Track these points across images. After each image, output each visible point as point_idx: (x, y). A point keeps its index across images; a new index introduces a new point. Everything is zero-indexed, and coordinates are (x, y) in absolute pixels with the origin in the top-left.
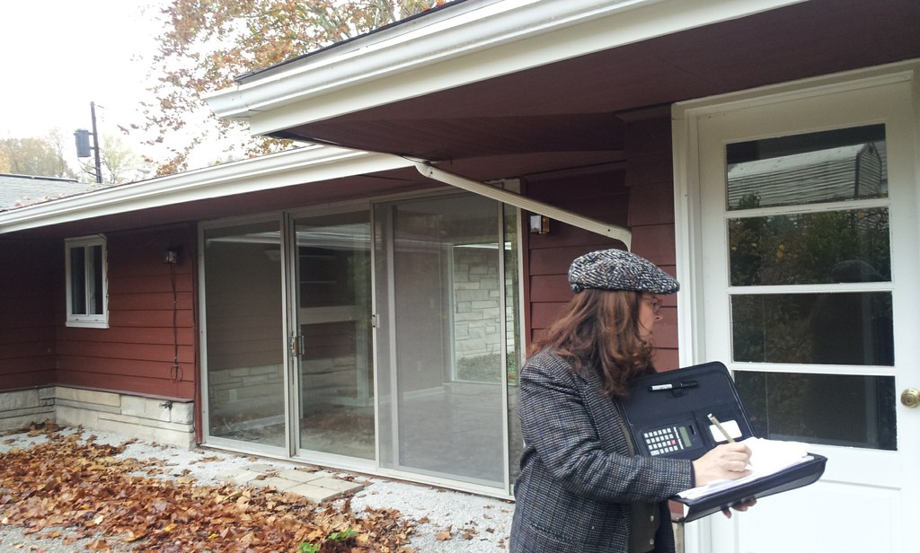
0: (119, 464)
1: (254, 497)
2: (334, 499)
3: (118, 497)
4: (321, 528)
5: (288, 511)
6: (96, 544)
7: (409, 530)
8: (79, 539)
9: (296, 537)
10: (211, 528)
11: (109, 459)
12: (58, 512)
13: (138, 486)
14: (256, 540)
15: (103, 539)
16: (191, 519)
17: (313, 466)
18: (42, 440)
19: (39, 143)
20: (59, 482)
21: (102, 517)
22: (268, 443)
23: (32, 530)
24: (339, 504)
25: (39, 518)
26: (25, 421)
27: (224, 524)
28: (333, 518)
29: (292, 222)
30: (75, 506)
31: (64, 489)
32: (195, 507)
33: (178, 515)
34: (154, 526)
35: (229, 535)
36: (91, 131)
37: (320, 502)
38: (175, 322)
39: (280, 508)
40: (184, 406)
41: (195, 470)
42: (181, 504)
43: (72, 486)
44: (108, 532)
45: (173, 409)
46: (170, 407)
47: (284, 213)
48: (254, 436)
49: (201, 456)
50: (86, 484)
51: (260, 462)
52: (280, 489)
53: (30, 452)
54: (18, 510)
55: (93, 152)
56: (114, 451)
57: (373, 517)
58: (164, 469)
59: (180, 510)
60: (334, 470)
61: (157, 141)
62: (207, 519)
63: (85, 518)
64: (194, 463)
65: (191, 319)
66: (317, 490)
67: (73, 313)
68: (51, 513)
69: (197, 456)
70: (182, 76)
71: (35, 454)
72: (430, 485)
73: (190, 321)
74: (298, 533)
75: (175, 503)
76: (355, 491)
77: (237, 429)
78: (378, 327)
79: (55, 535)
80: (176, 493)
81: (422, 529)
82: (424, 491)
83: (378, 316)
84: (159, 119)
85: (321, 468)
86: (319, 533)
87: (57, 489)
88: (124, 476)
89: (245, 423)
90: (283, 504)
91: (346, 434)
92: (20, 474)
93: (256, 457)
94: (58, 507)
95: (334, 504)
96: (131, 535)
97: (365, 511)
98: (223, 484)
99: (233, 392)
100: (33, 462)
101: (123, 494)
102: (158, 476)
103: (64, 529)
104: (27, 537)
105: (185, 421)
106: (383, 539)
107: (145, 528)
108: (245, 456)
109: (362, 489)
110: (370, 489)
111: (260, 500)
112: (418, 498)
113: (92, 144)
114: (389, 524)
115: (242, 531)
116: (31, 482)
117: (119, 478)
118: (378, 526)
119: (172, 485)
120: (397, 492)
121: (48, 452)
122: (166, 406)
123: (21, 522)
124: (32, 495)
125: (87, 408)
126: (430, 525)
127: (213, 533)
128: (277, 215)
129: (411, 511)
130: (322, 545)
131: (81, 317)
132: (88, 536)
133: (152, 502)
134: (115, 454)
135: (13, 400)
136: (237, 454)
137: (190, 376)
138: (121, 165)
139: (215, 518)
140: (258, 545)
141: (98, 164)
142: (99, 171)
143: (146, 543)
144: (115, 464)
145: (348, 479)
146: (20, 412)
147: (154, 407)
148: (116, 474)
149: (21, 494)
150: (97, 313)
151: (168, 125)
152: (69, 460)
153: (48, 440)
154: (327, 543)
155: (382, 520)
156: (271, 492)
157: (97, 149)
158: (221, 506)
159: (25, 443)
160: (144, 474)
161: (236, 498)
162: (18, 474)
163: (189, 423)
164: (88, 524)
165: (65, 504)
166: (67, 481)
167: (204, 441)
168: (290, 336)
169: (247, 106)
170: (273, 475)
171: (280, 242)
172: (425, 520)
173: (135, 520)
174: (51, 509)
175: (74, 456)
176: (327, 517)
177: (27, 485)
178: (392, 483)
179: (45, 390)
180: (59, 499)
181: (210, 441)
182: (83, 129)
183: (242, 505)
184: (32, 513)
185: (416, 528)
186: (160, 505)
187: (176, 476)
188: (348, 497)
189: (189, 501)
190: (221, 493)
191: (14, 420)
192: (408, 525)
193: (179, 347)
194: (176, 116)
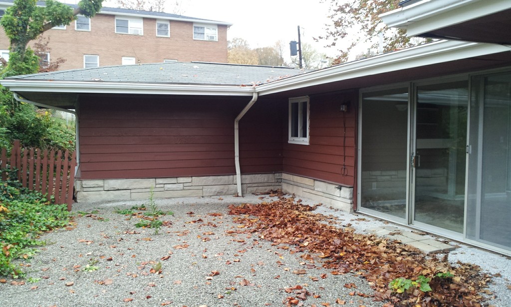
0: (314, 216)
1: (388, 244)
2: (436, 252)
3: (315, 233)
4: (430, 268)
5: (409, 255)
6: (306, 256)
7: (488, 279)
8: (297, 252)
9: (415, 271)
10: (365, 258)
11: (309, 213)
12: (286, 236)
13: (325, 229)
14: (391, 269)
15: (309, 254)
16: (354, 251)
17: (422, 231)
18: (276, 199)
19: (271, 49)
20: (286, 221)
21: (308, 243)
22: (394, 215)
23: (275, 244)
24: (441, 256)
25: (278, 238)
26: (268, 189)
27: (372, 256)
28: (437, 264)
29: (415, 88)
30: (294, 235)
31: (288, 225)
32: (355, 245)
33: (347, 248)
34: (334, 251)
35: (375, 263)
36: (297, 41)
37: (428, 253)
38: (344, 144)
39: (404, 253)
40: (348, 189)
41: (354, 224)
42: (347, 242)
43: (292, 224)
44: (311, 251)
45: (342, 190)
46: (340, 189)
47: (411, 83)
48: (385, 210)
49: (356, 217)
50: (299, 224)
51: (390, 225)
52: (404, 242)
53: (271, 204)
54: (268, 233)
55: (298, 52)
56: (311, 209)
57: (462, 267)
58: (337, 221)
59: (348, 245)
60: (435, 236)
61: (332, 45)
62: (363, 252)
63: (299, 241)
64: (353, 220)
65: (354, 143)
66: (427, 246)
67: (292, 136)
68: (283, 237)
69: (354, 217)
70: (346, 8)
71: (274, 206)
72: (501, 254)
73: (353, 144)
74: (416, 269)
75: (345, 241)
76: (450, 250)
77: (375, 205)
78: (470, 153)
79: (286, 248)
80: (345, 236)
81: (497, 280)
82: (496, 257)
83: (471, 146)
84: (334, 33)
85: (428, 234)
86: (429, 271)
87: (286, 225)
88: (317, 222)
89: (380, 202)
90: (405, 251)
91: (441, 215)
92: (268, 215)
93: (388, 222)
94: (286, 234)
95: (437, 256)
96: (323, 255)
97: (457, 263)
98: (370, 234)
99: (374, 184)
100: (273, 210)
101: (317, 232)
102: (334, 225)
103: (290, 246)
104: (273, 247)
105: (348, 197)
106: (470, 281)
107: (329, 252)
108: (381, 220)
109: (454, 249)
110: (460, 250)
111: (392, 246)
112: (492, 261)
113: (298, 49)
114: (473, 273)
115: (382, 263)
116: (273, 220)
117: (315, 223)
118: (467, 274)
119: (342, 231)
120: (477, 254)
121: (280, 206)
122: (338, 189)
123: (269, 239)
124: (274, 226)
125: (297, 185)
126: (502, 279)
127: (366, 261)
128: (406, 84)
129: (488, 268)
130: (432, 279)
131: (296, 139)
132: (301, 251)
133: (332, 238)
134: (311, 210)
135: (263, 178)
136: (376, 219)
137: (352, 173)
138: (311, 59)
139: (367, 253)
140: (392, 272)
141: (301, 59)
142: (301, 62)
143: (331, 260)
144: (312, 216)
145: (445, 242)
146: (266, 184)
147: (332, 188)
148: (313, 221)
149: (268, 225)
150: (304, 137)
151: (339, 35)
152: (289, 211)
153: (279, 199)
154: (435, 278)
155: (469, 270)
156: (398, 243)
157: (300, 50)
158: (370, 247)
159: (269, 200)
160: (327, 223)
161: (378, 243)
162: (266, 215)
163: (350, 199)
164: (301, 245)
165: (289, 233)
166: (290, 221)
167: (358, 209)
168: (411, 155)
169: (407, 19)
170: (399, 234)
171: (408, 100)
172: (498, 275)
173: (324, 247)
174: (283, 234)
175: (292, 209)
176: (433, 263)
177: (271, 220)
178: (474, 249)
179: (277, 174)
180: (287, 230)
181: (361, 209)
182: (293, 40)
183: (381, 247)
184: (274, 235)
185: (492, 279)
186: (337, 241)
187: (344, 226)
188: (445, 253)
189: (351, 240)
190: (369, 239)
191: (263, 188)
192: (487, 276)
193: (346, 157)
194: (343, 30)
